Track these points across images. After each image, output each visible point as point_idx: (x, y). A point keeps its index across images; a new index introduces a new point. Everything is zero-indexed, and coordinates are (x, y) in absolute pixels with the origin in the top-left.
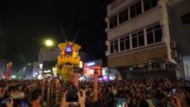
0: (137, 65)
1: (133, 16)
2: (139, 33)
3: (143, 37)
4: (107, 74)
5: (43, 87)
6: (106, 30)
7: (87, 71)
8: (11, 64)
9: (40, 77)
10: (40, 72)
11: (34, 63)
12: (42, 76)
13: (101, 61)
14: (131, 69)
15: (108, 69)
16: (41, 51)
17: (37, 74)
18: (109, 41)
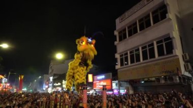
0: (148, 78)
1: (142, 28)
2: (149, 46)
3: (153, 49)
4: (117, 88)
5: (53, 102)
6: (116, 43)
7: (97, 84)
8: (23, 77)
9: (50, 90)
10: (51, 85)
11: (45, 75)
12: (53, 89)
13: (111, 74)
14: (143, 82)
15: (119, 82)
16: (52, 64)
17: (47, 87)
18: (118, 54)
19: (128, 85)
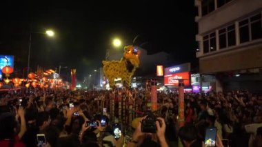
4: (198, 83)
5: (113, 101)
6: (197, 18)
8: (75, 71)
9: (108, 87)
11: (101, 69)
13: (189, 64)
14: (238, 75)
15: (201, 75)
16: (108, 53)
17: (104, 82)
18: (201, 35)
19: (214, 80)
